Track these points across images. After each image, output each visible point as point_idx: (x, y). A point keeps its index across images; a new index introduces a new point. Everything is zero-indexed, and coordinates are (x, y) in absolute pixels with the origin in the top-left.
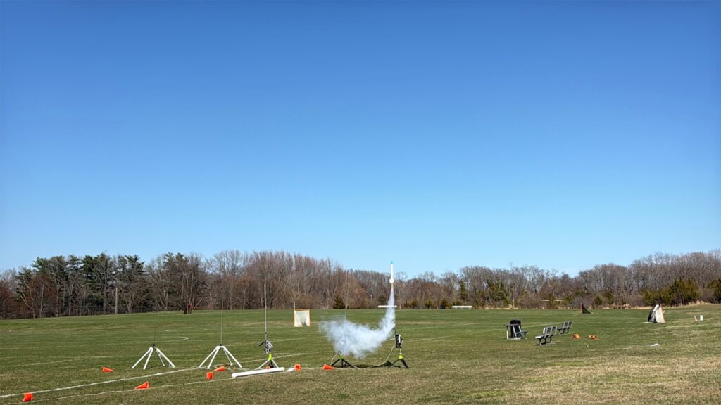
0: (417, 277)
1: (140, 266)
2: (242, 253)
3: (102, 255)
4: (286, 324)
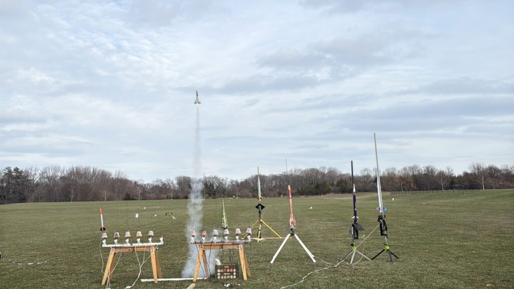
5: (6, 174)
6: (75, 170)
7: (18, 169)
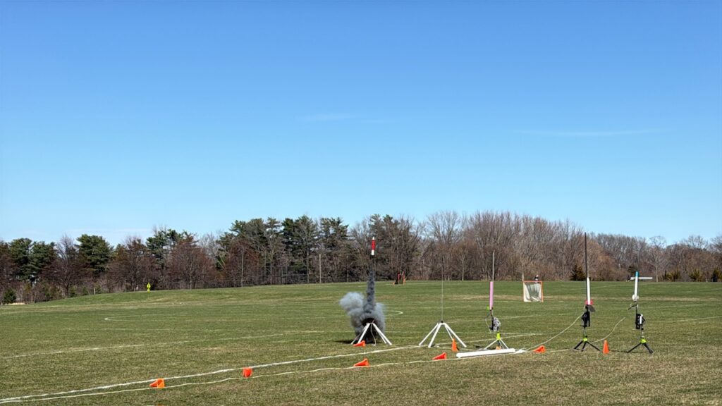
0: (678, 243)
1: (343, 230)
2: (460, 215)
3: (303, 217)
4: (514, 298)
5: (373, 227)
6: (482, 219)
7: (392, 218)
